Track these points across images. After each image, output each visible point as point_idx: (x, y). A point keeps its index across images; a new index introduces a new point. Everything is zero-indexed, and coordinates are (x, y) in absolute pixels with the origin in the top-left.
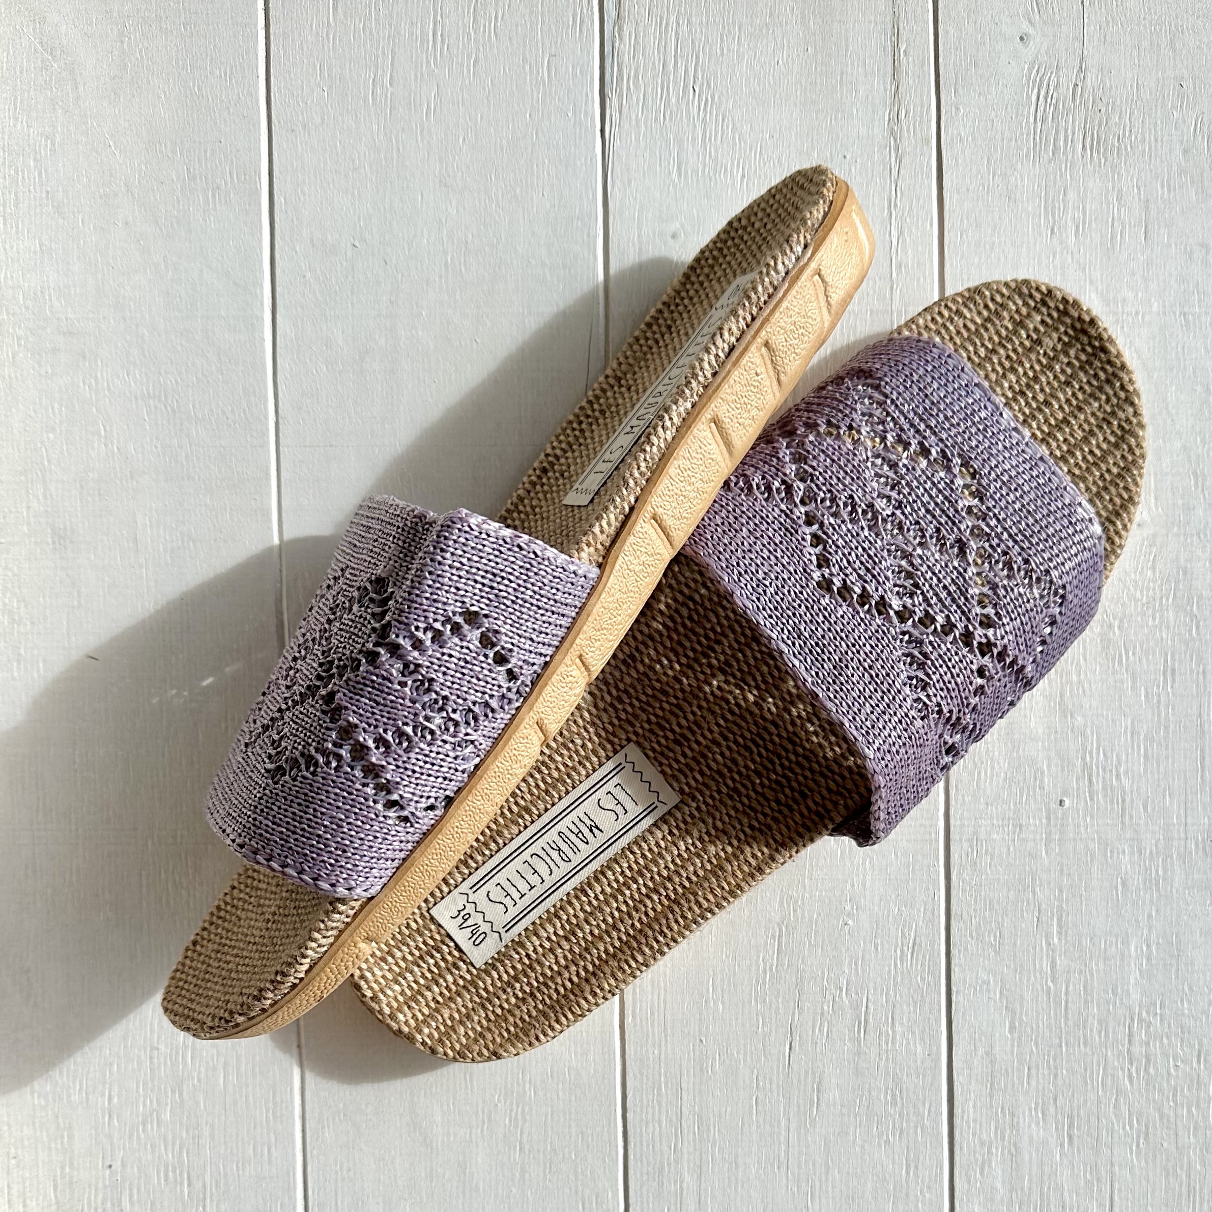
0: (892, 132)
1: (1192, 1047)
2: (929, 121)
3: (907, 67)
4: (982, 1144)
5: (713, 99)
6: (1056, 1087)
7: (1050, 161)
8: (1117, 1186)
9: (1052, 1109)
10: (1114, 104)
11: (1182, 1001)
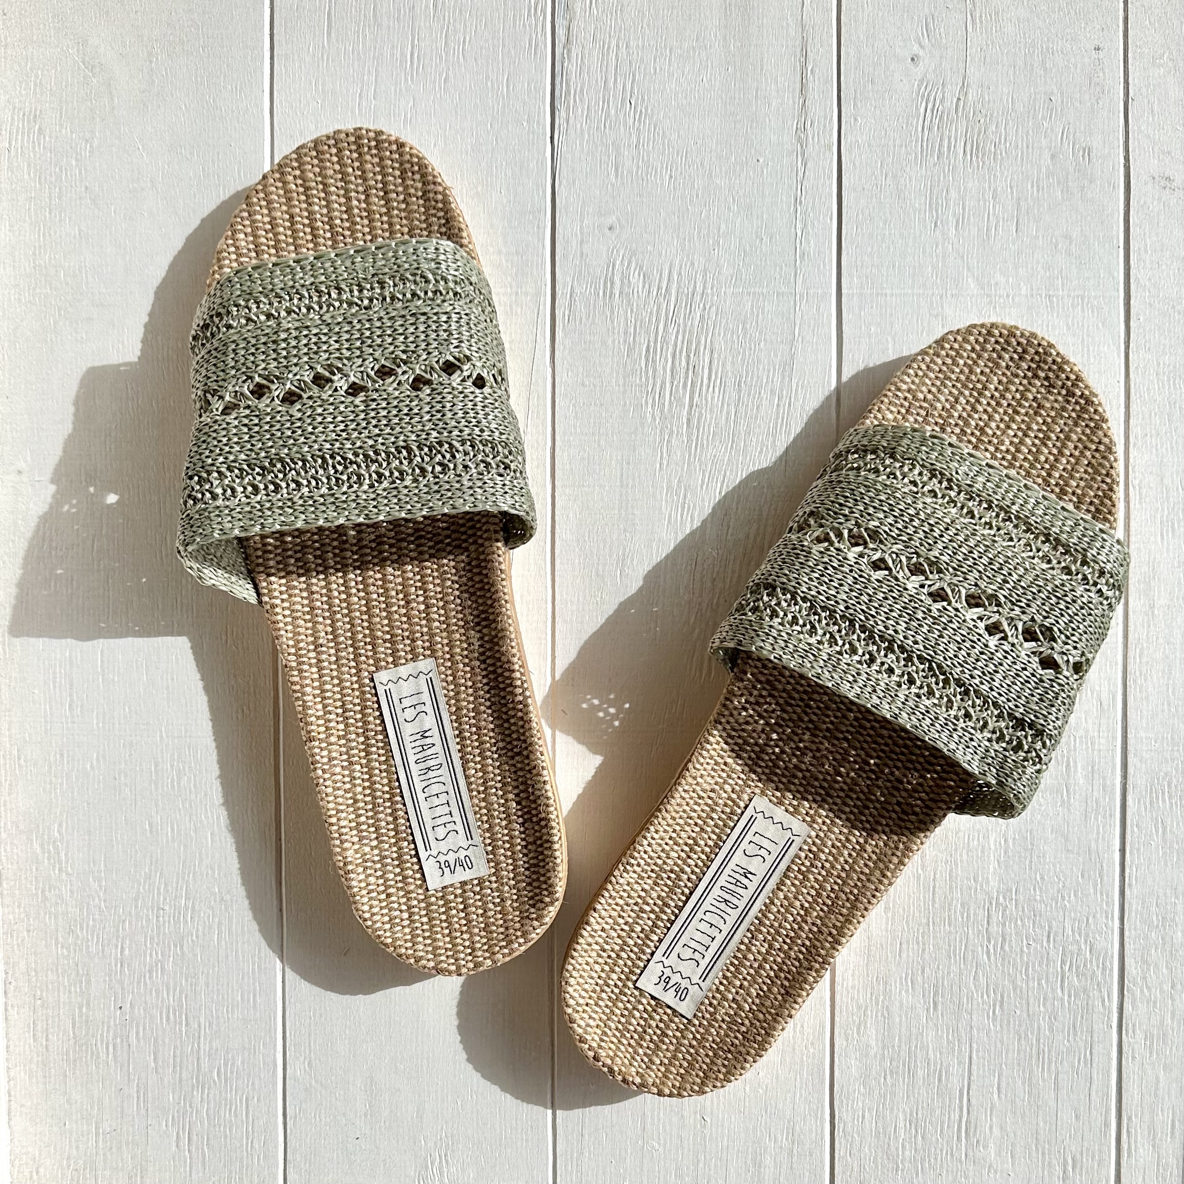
0: (799, 139)
1: (1042, 927)
2: (831, 130)
3: (813, 85)
4: (859, 1007)
5: (646, 110)
6: (923, 959)
7: (935, 165)
8: (975, 1046)
9: (920, 979)
10: (991, 115)
11: (1035, 889)
